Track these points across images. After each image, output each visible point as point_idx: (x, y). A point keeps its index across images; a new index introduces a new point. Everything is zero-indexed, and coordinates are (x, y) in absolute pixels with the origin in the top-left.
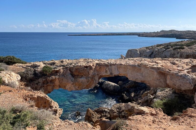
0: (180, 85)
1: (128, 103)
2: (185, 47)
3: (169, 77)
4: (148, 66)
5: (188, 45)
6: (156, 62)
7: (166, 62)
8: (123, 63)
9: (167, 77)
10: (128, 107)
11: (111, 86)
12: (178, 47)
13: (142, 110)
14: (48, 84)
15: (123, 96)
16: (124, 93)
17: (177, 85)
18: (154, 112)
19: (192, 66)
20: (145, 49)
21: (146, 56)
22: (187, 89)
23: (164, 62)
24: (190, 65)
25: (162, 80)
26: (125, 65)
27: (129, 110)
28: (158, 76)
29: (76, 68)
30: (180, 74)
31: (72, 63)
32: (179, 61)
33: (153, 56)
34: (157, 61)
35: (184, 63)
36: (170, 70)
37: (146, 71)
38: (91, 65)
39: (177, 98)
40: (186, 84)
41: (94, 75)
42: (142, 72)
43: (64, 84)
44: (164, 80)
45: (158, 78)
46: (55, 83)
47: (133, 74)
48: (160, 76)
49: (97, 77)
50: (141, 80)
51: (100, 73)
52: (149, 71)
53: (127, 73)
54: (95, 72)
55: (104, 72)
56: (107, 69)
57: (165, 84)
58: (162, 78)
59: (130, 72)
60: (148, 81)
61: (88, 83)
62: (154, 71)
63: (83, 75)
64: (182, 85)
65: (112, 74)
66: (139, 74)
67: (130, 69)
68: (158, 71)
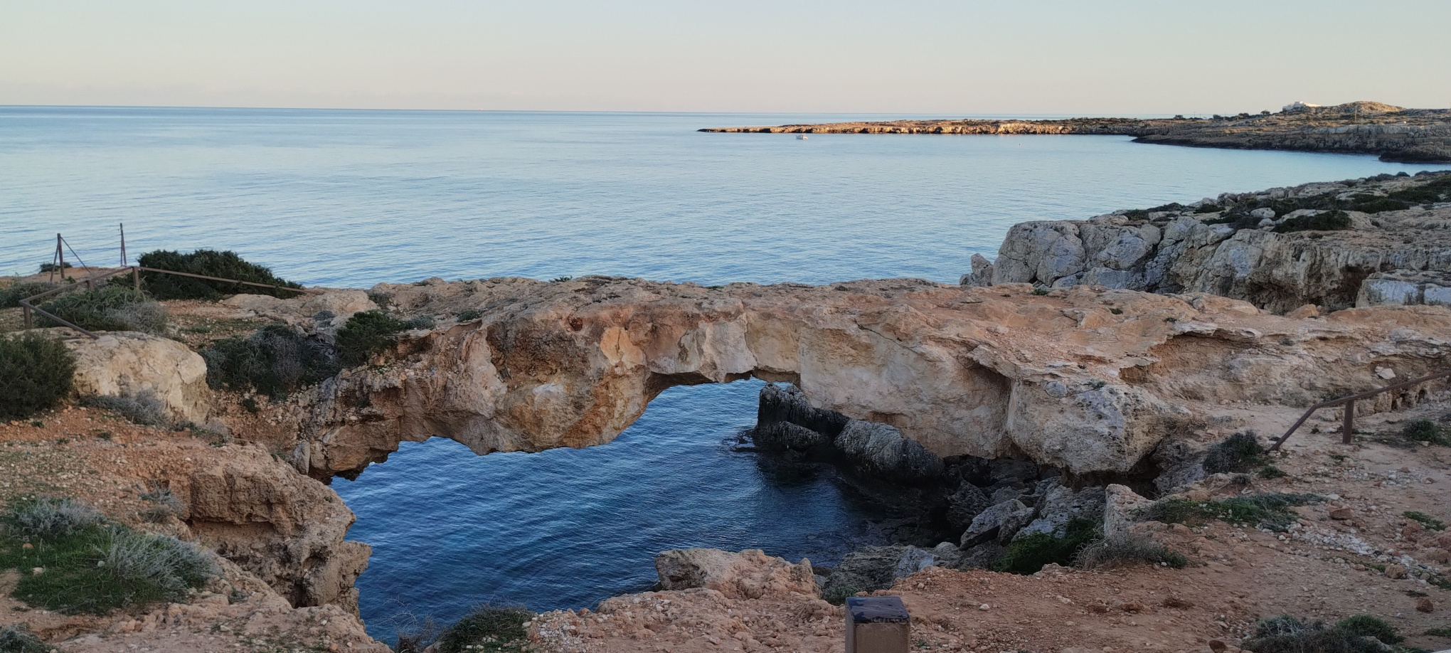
2: (1354, 215)
3: (1016, 396)
4: (908, 330)
7: (1041, 306)
9: (1012, 398)
12: (1311, 213)
17: (1046, 446)
19: (1171, 338)
21: (1118, 269)
23: (1027, 312)
24: (1169, 328)
25: (983, 413)
26: (784, 320)
29: (521, 329)
30: (1068, 380)
33: (1158, 270)
36: (1023, 359)
37: (899, 360)
38: (605, 315)
40: (1089, 441)
41: (616, 370)
42: (879, 362)
43: (449, 414)
44: (994, 410)
45: (961, 400)
46: (406, 407)
47: (831, 374)
48: (974, 391)
49: (633, 384)
50: (870, 405)
51: (654, 362)
52: (916, 360)
53: (799, 368)
54: (622, 355)
55: (671, 358)
56: (686, 341)
57: (1000, 436)
58: (985, 402)
59: (815, 359)
60: (911, 418)
61: (577, 414)
62: (941, 361)
63: (559, 370)
64: (1069, 444)
65: (715, 368)
66: (862, 374)
67: (811, 345)
68: (961, 360)
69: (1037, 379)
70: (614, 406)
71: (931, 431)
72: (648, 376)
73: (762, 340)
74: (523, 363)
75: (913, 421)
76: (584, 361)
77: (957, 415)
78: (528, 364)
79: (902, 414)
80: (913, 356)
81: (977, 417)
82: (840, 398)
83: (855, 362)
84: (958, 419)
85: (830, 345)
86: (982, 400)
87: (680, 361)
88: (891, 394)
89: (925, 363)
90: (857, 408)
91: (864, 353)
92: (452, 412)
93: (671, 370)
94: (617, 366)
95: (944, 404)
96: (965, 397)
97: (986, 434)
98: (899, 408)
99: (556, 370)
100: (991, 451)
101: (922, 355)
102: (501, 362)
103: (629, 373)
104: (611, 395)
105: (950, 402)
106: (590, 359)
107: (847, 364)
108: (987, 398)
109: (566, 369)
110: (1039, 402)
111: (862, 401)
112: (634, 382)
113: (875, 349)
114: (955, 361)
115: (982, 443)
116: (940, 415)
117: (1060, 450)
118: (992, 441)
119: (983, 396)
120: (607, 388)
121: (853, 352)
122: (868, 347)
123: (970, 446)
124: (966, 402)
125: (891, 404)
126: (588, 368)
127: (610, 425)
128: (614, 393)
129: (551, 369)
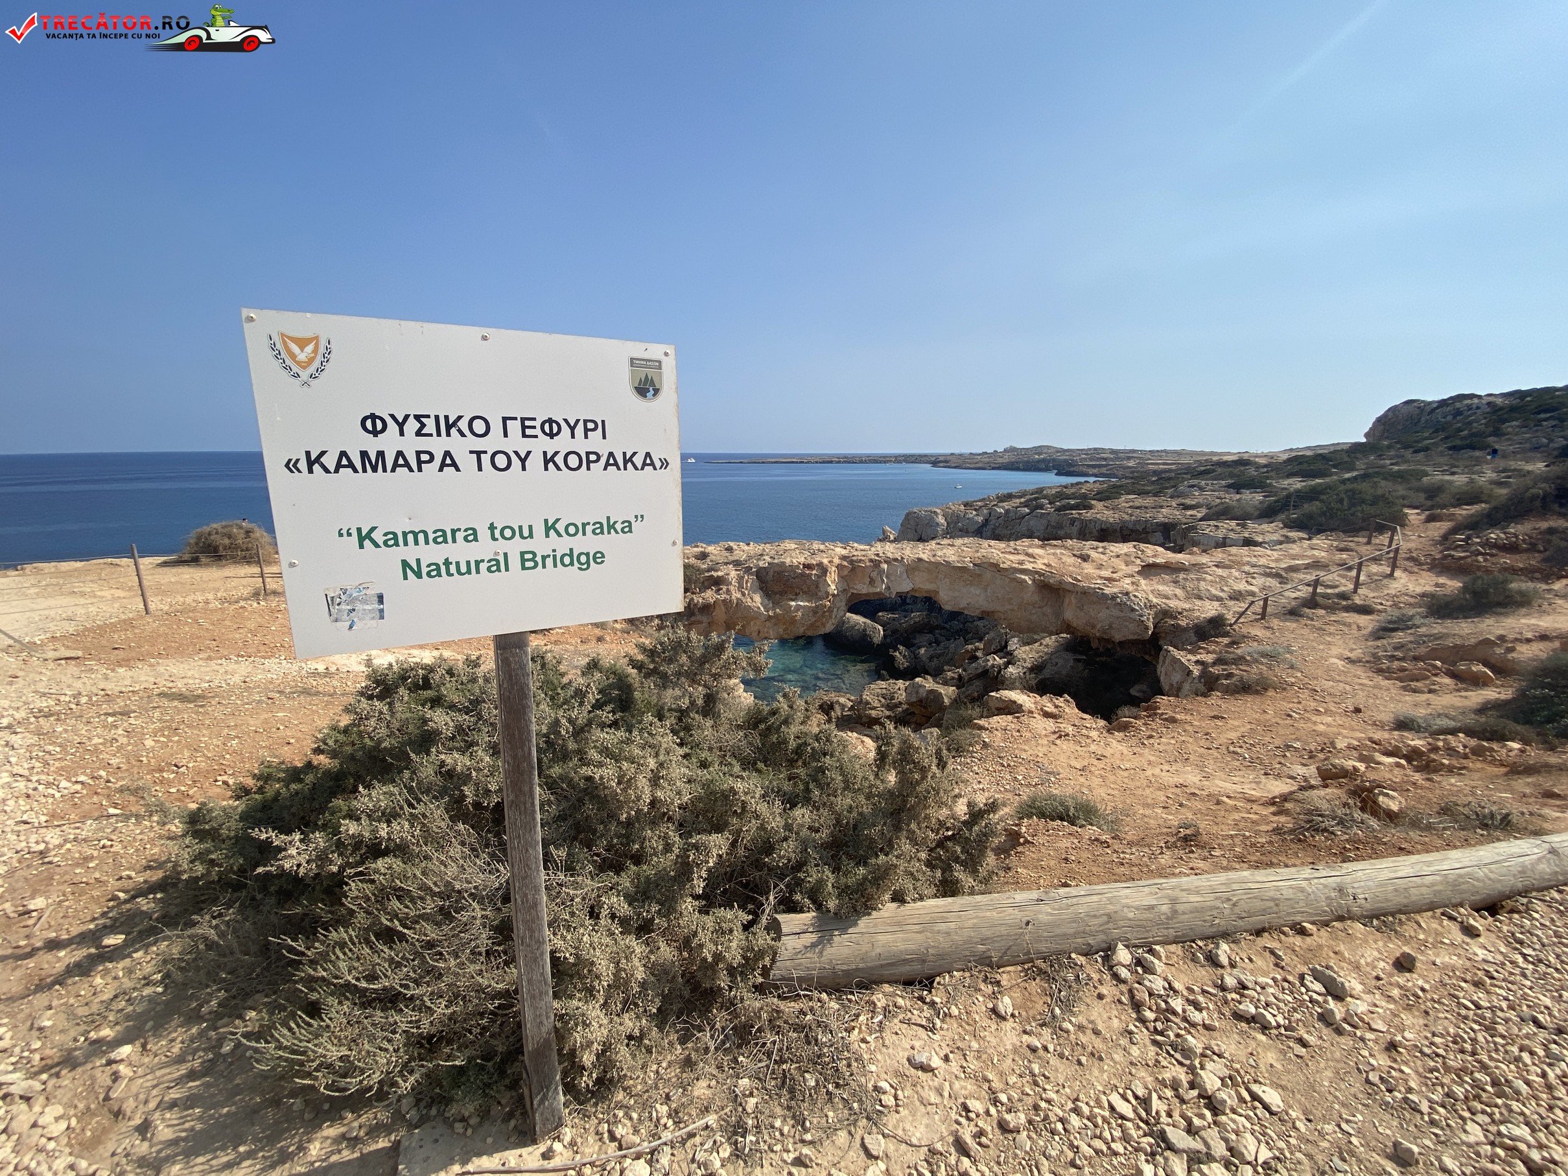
0: (1110, 627)
1: (912, 679)
2: (1093, 502)
3: (1071, 601)
4: (1005, 566)
5: (1102, 496)
6: (1027, 555)
7: (1058, 551)
8: (925, 557)
9: (1067, 601)
10: (917, 692)
11: (853, 627)
12: (1072, 502)
13: (1015, 702)
14: (693, 619)
15: (893, 658)
16: (896, 649)
17: (1098, 627)
18: (1050, 708)
19: (1143, 567)
20: (962, 507)
21: (967, 532)
22: (1131, 637)
23: (1054, 554)
24: (1138, 561)
25: (1048, 610)
26: (930, 563)
27: (921, 701)
28: (1036, 598)
29: (776, 569)
30: (1107, 591)
31: (762, 555)
32: (1100, 550)
33: (989, 533)
34: (1030, 551)
35: (1118, 556)
36: (1076, 579)
37: (998, 582)
38: (825, 561)
39: (1080, 666)
40: (1125, 624)
41: (835, 591)
42: (986, 584)
44: (1054, 606)
45: (1036, 603)
48: (1043, 598)
50: (981, 607)
52: (1009, 582)
54: (837, 584)
56: (874, 574)
57: (1059, 622)
58: (1051, 603)
59: (948, 583)
60: (1004, 614)
61: (814, 616)
62: (1025, 582)
64: (1113, 626)
65: (890, 589)
66: (976, 591)
67: (946, 576)
68: (1035, 582)
69: (1091, 591)
72: (849, 594)
73: (917, 573)
74: (779, 590)
76: (817, 587)
78: (783, 590)
79: (999, 611)
80: (1006, 580)
81: (1045, 612)
82: (963, 604)
83: (971, 585)
84: (1033, 614)
85: (957, 575)
86: (1047, 603)
87: (870, 586)
88: (992, 601)
89: (1015, 584)
90: (972, 609)
91: (975, 579)
93: (864, 591)
95: (1025, 605)
97: (1051, 621)
98: (997, 608)
99: (801, 593)
101: (1012, 579)
102: (764, 589)
105: (1029, 605)
106: (821, 585)
107: (967, 585)
109: (807, 592)
111: (976, 605)
113: (982, 576)
114: (1032, 582)
115: (1048, 626)
116: (1023, 611)
117: (1106, 629)
118: (1054, 625)
119: (1049, 601)
120: (830, 602)
121: (970, 579)
122: (979, 575)
123: (1041, 628)
124: (1039, 604)
125: (992, 606)
126: (820, 591)
128: (833, 604)
129: (797, 593)
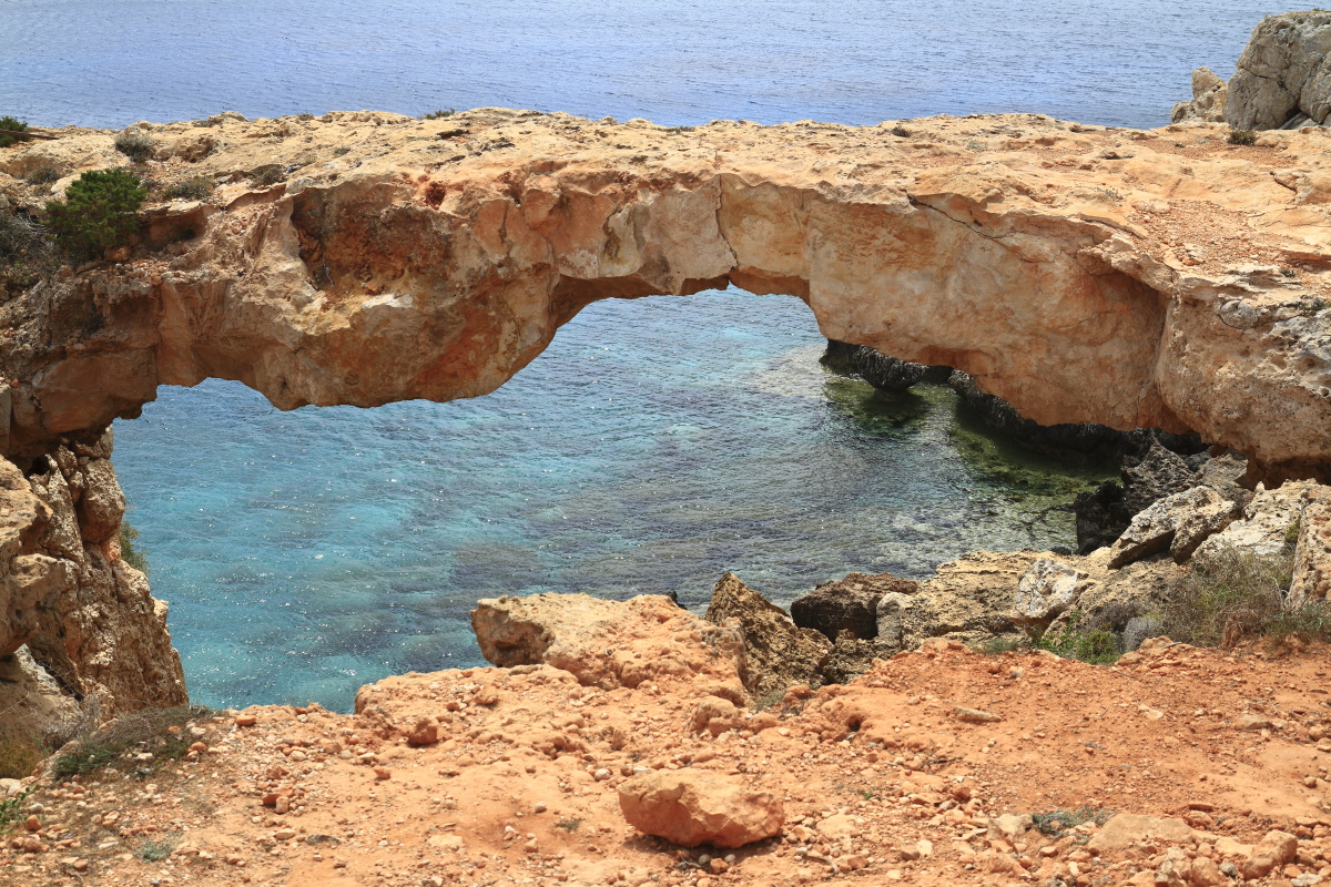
4: (995, 208)
25: (1115, 352)
26: (787, 191)
29: (346, 197)
30: (1263, 298)
40: (1290, 405)
41: (500, 271)
42: (943, 262)
43: (232, 342)
44: (1135, 348)
45: (1078, 328)
46: (164, 329)
47: (861, 282)
48: (1102, 315)
49: (530, 296)
50: (926, 335)
51: (564, 258)
52: (1004, 259)
53: (805, 270)
54: (510, 247)
55: (592, 251)
56: (616, 223)
57: (1143, 394)
58: (1122, 333)
59: (834, 255)
60: (994, 359)
61: (436, 344)
62: (1046, 261)
63: (406, 271)
64: (1256, 410)
65: (667, 270)
66: (911, 283)
67: (827, 233)
68: (1081, 259)
69: (1207, 296)
70: (498, 331)
71: (1027, 380)
72: (556, 281)
73: (746, 222)
74: (351, 259)
75: (998, 364)
76: (447, 255)
77: (1070, 355)
78: (359, 259)
79: (978, 351)
80: (999, 252)
81: (1107, 358)
82: (874, 324)
83: (901, 262)
84: (1073, 362)
85: (860, 232)
86: (1115, 330)
87: (607, 257)
88: (960, 317)
89: (1020, 264)
90: (903, 340)
91: (917, 247)
92: (235, 338)
93: (590, 273)
94: (500, 265)
95: (1050, 335)
96: (1085, 324)
97: (1120, 388)
98: (975, 341)
99: (403, 271)
100: (1128, 417)
101: (1014, 250)
102: (316, 255)
103: (524, 277)
104: (493, 313)
105: (1060, 333)
106: (458, 251)
107: (888, 264)
108: (1125, 325)
109: (418, 269)
110: (1208, 335)
111: (911, 327)
112: (532, 291)
113: (937, 239)
114: (1071, 260)
115: (1112, 403)
116: (1043, 354)
117: (1238, 420)
118: (1129, 401)
119: (1119, 323)
120: (485, 302)
121: (898, 244)
122: (925, 235)
123: (1092, 409)
124: (1088, 333)
125: (961, 335)
126: (454, 268)
127: (492, 364)
128: (497, 310)
129: (395, 269)
